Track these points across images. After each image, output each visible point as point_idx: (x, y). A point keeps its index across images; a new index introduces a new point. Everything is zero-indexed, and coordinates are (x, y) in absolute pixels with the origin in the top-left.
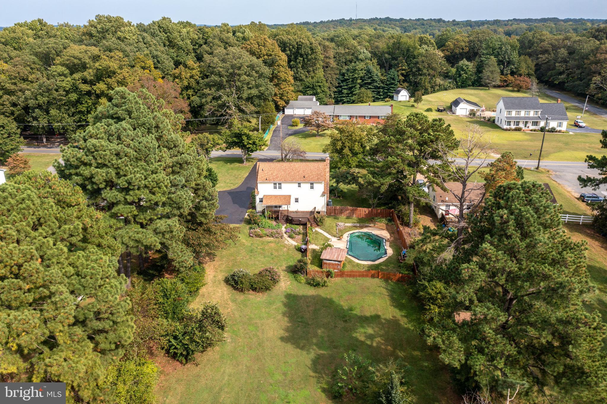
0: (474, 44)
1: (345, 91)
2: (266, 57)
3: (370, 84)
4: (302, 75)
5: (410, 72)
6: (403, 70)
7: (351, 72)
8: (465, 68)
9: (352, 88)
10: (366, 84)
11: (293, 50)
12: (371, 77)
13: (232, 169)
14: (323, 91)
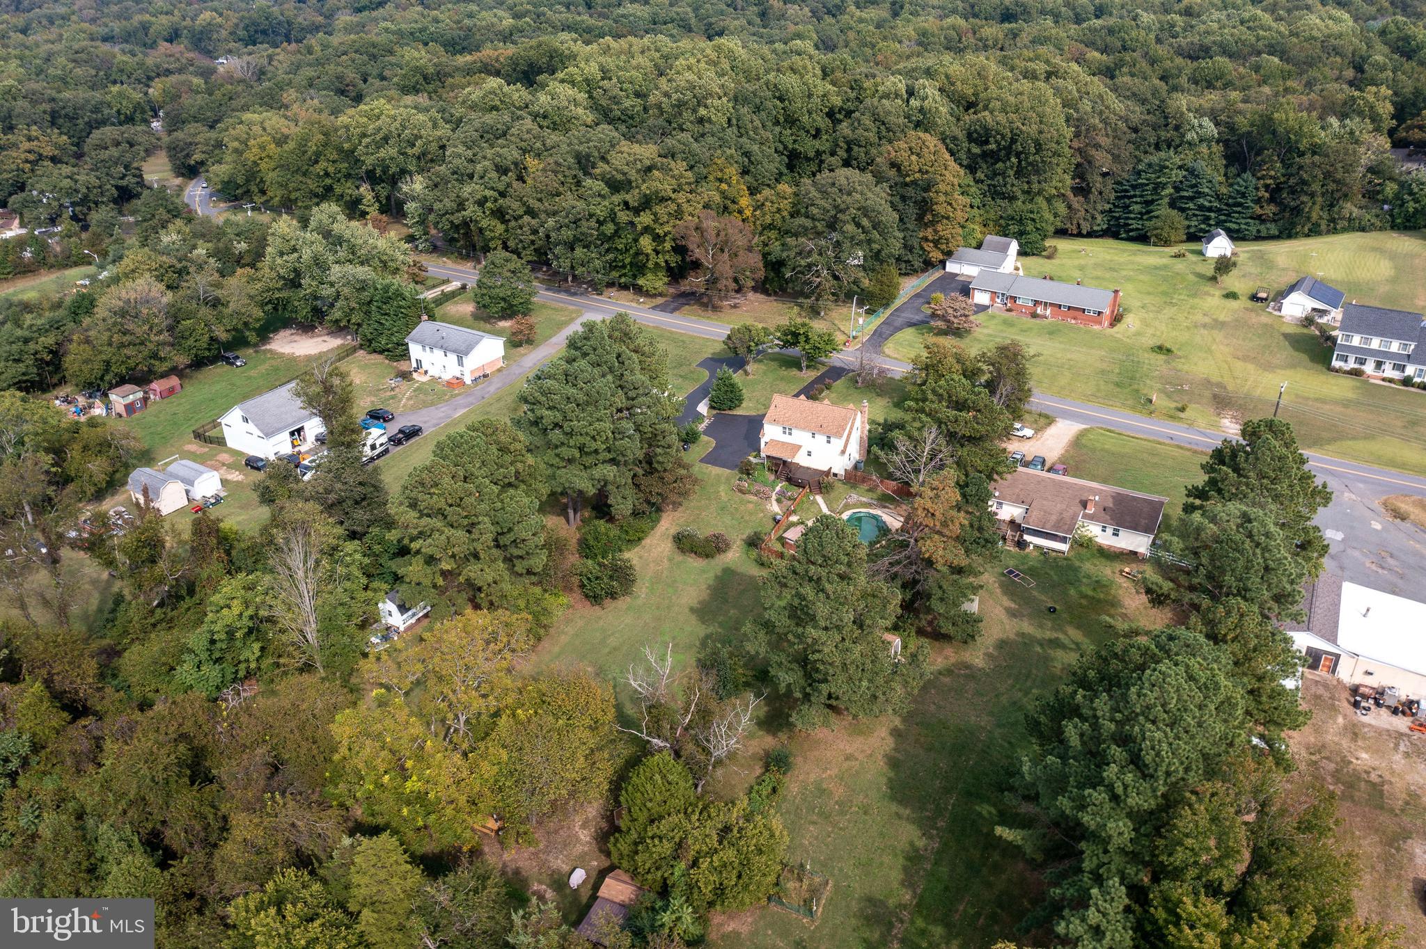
1: (1136, 208)
2: (917, 175)
4: (1015, 189)
5: (1284, 183)
6: (1271, 177)
7: (1155, 172)
9: (1152, 202)
11: (1003, 143)
12: (1195, 186)
13: (782, 379)
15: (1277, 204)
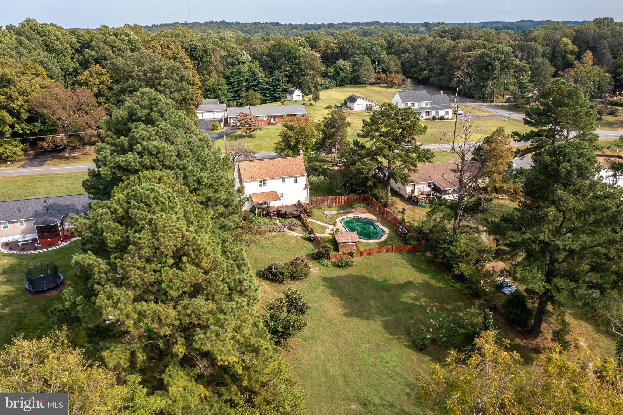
0: (343, 46)
3: (255, 86)
5: (293, 73)
6: (286, 71)
7: (236, 75)
8: (343, 68)
10: (251, 86)
12: (256, 79)
14: (224, 94)
15: (291, 83)
